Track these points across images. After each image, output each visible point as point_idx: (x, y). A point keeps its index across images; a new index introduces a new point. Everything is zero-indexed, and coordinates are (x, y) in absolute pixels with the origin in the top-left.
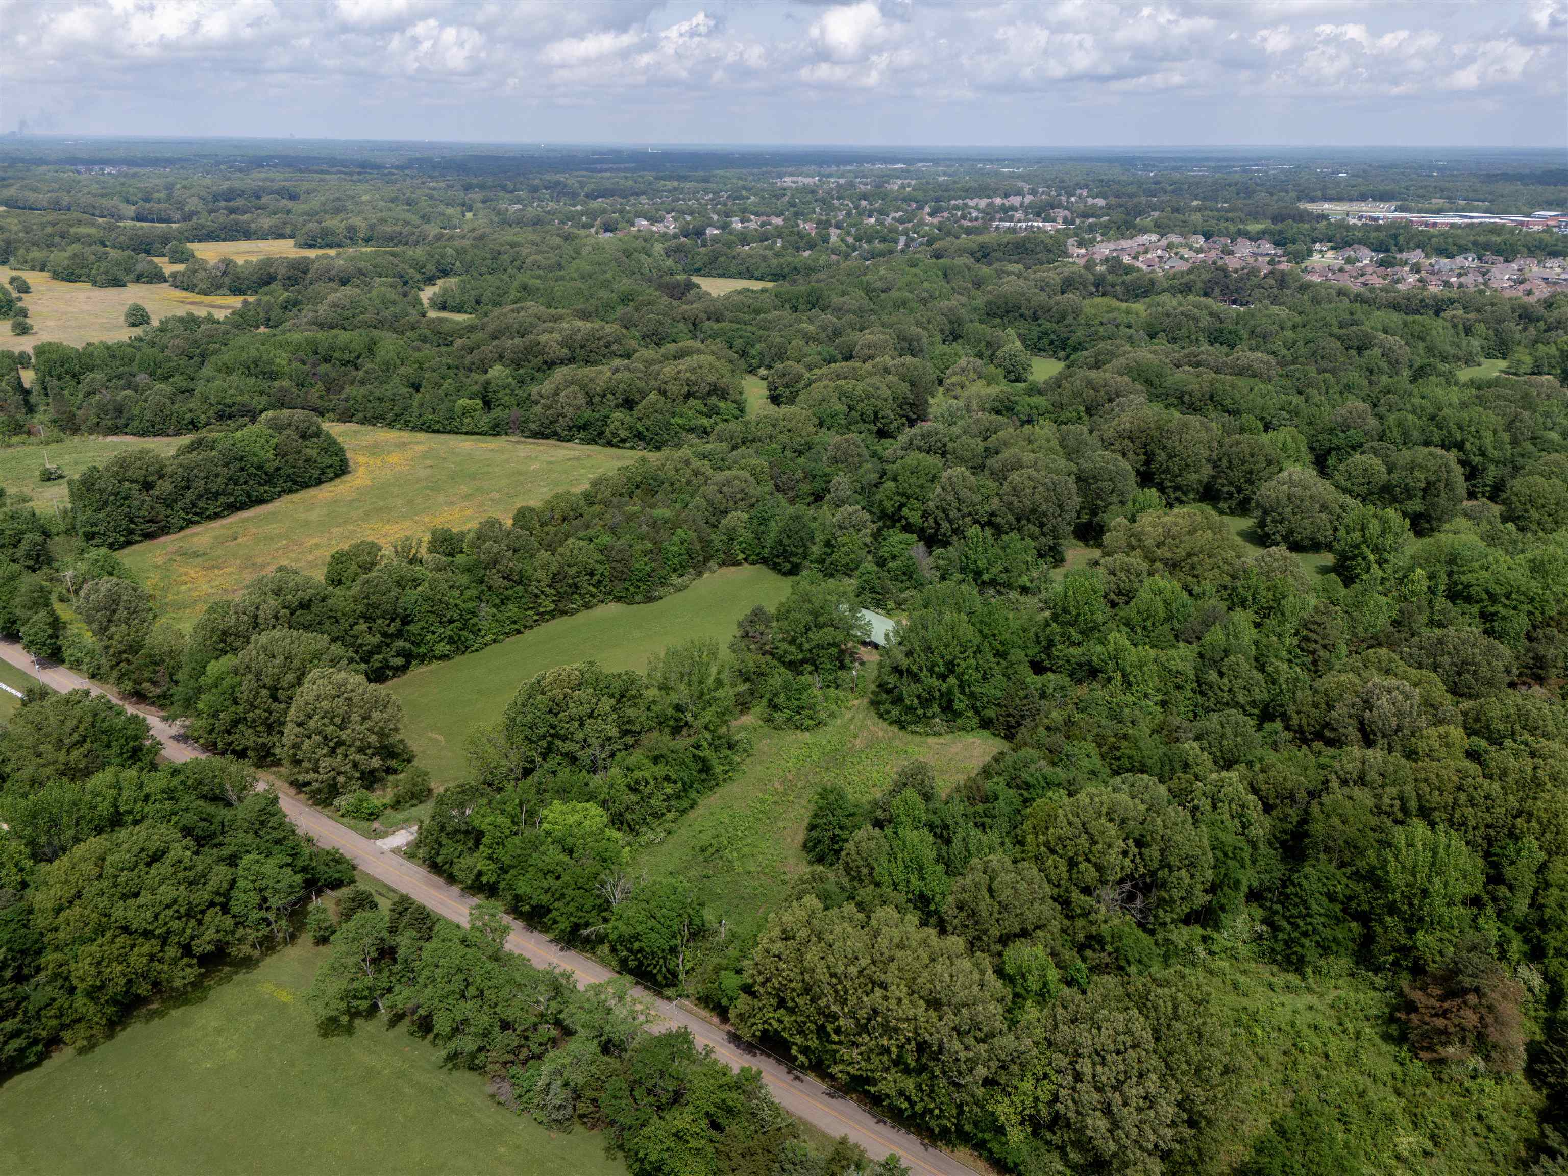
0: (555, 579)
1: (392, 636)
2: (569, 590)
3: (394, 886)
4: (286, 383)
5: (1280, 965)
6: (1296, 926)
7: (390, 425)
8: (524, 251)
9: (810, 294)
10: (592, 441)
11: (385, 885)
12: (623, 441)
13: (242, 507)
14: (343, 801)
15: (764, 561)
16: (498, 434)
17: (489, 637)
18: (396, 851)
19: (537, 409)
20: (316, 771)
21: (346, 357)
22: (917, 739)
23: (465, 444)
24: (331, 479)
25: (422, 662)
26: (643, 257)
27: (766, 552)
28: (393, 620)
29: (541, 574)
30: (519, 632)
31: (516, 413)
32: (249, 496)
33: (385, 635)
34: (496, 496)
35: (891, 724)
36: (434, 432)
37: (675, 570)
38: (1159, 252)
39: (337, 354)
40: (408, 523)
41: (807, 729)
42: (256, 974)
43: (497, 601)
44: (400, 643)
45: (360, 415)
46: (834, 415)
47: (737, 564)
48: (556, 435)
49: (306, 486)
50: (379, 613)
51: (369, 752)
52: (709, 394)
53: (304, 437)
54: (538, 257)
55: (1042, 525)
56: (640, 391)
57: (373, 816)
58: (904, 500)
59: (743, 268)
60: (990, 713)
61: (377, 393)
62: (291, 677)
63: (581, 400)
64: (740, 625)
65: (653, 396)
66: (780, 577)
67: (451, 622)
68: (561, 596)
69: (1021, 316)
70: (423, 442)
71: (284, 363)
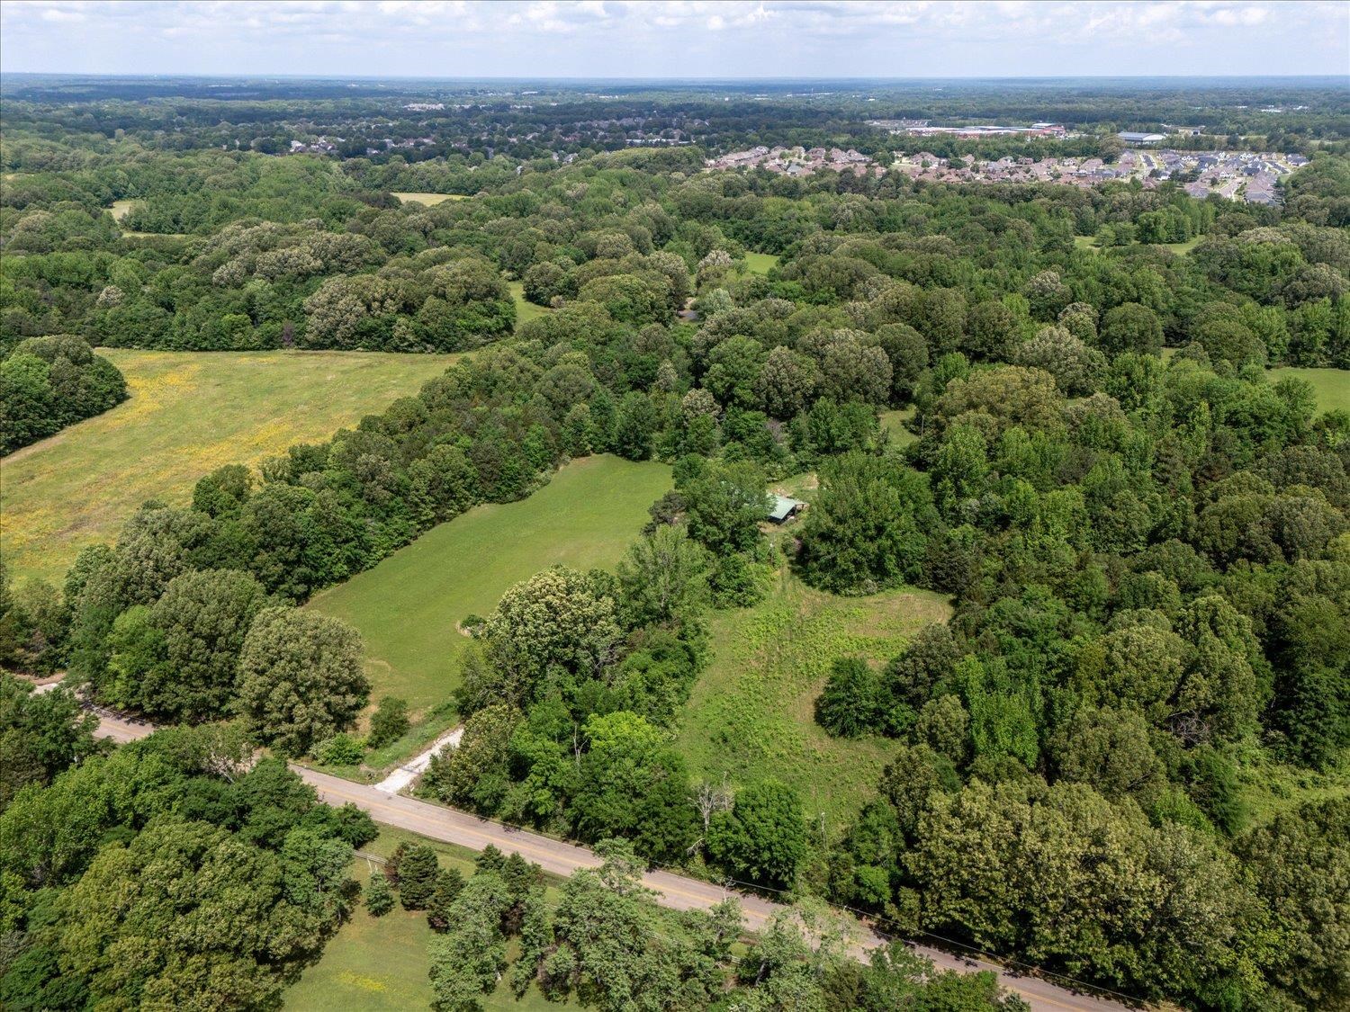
0: (432, 485)
1: (294, 562)
2: (446, 496)
3: (424, 833)
4: (19, 310)
5: (1297, 764)
6: (1313, 727)
7: (149, 346)
8: (202, 173)
9: (517, 202)
10: (378, 348)
11: (413, 833)
12: (411, 345)
13: (27, 442)
14: (320, 748)
15: (611, 449)
16: (273, 348)
17: (380, 553)
18: (403, 793)
19: (313, 319)
20: (291, 720)
21: (76, 279)
22: (855, 601)
23: (245, 360)
24: (114, 406)
25: (321, 586)
26: (326, 175)
27: (614, 440)
28: (291, 546)
29: (417, 482)
30: (406, 543)
31: (288, 325)
32: (30, 428)
33: (286, 562)
34: (306, 408)
35: (823, 589)
36: (201, 350)
37: (537, 466)
38: (777, 161)
39: (64, 277)
40: (225, 446)
41: (750, 605)
42: (324, 964)
43: (383, 514)
44: (303, 570)
45: (112, 338)
46: (623, 307)
47: (586, 454)
48: (335, 344)
49: (88, 414)
50: (278, 540)
51: (343, 689)
52: (486, 296)
53: (76, 362)
54: (219, 177)
55: (866, 393)
56: (419, 296)
57: (355, 759)
58: (733, 380)
59: (424, 182)
60: (918, 568)
61: (128, 314)
62: (229, 623)
63: (361, 308)
64: (651, 511)
65: (431, 301)
66: (630, 463)
67: (346, 541)
68: (440, 503)
69: (714, 215)
70: (195, 362)
71: (11, 288)
